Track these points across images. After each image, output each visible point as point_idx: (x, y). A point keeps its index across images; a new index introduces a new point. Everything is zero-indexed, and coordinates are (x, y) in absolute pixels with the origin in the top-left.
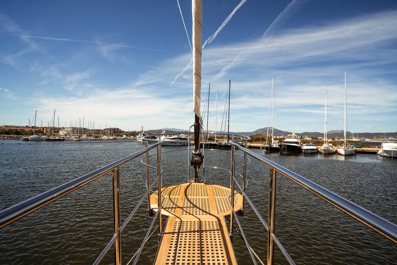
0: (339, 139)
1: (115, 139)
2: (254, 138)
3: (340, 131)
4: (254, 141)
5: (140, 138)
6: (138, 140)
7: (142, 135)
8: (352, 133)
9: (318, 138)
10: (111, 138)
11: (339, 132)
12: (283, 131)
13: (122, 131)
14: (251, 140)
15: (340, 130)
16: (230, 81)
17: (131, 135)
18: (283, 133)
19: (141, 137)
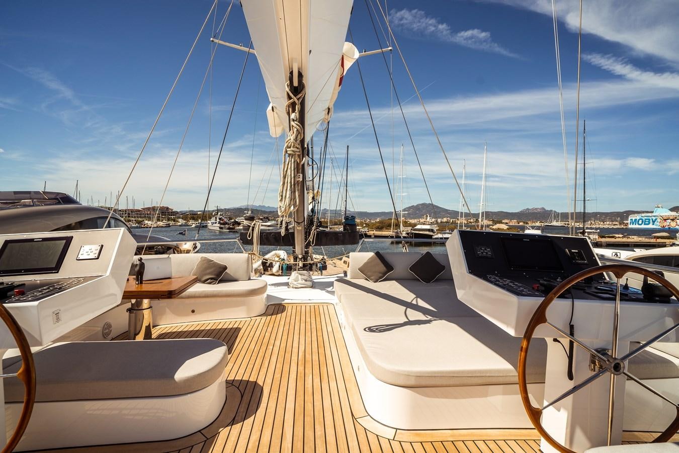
1: (168, 226)
2: (385, 223)
3: (540, 209)
4: (384, 228)
5: (214, 225)
6: (210, 228)
7: (218, 220)
8: (559, 213)
9: (503, 221)
10: (161, 224)
12: (450, 210)
13: (174, 212)
14: (380, 227)
15: (539, 207)
16: (348, 146)
17: (190, 219)
18: (449, 214)
19: (216, 223)
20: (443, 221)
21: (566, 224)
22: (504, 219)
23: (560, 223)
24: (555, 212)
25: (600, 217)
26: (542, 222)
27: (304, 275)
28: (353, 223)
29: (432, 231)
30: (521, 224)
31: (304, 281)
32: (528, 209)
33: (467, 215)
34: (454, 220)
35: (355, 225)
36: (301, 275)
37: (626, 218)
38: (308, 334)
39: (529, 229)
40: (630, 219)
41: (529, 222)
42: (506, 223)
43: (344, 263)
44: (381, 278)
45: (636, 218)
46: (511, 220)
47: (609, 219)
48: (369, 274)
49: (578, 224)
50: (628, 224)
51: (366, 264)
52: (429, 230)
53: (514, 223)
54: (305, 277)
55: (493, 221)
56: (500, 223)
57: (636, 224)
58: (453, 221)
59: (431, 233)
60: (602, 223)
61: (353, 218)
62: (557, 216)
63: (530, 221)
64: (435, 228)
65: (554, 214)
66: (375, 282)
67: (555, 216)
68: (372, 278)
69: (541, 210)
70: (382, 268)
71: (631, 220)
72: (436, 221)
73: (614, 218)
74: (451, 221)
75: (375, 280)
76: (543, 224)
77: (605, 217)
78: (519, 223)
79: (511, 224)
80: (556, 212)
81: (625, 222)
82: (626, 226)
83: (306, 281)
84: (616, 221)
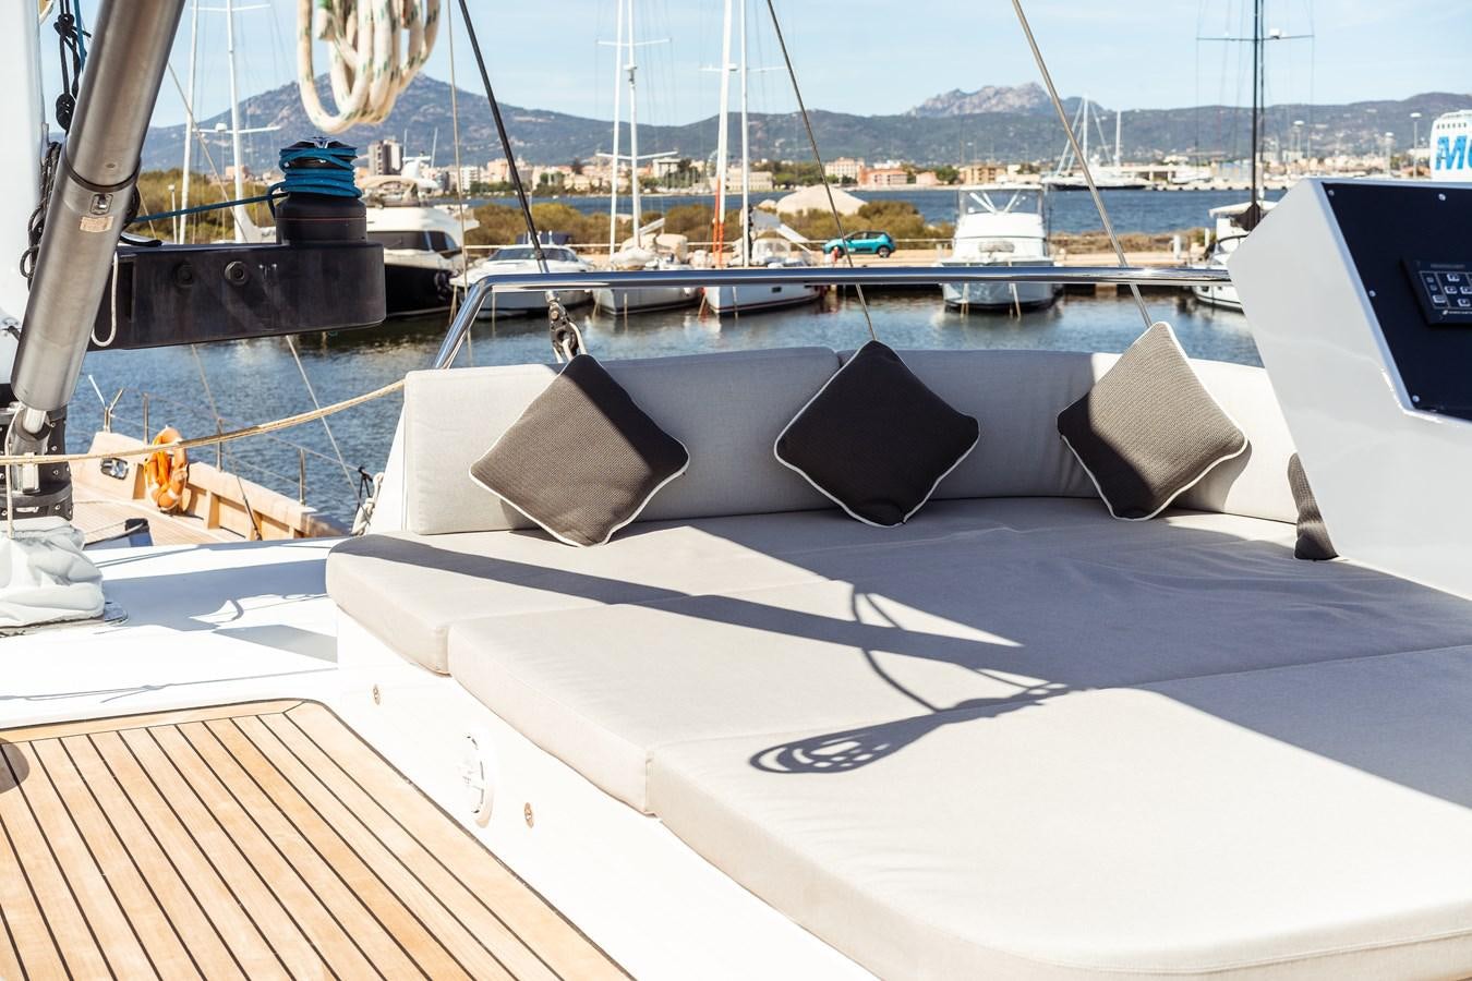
0: (992, 170)
8: (1112, 116)
9: (829, 170)
11: (1013, 101)
15: (1015, 86)
20: (485, 178)
21: (1146, 176)
22: (832, 160)
23: (1117, 169)
24: (1095, 108)
25: (1308, 129)
26: (1032, 170)
27: (48, 544)
28: (337, 189)
29: (438, 241)
30: (926, 181)
31: (48, 585)
32: (958, 95)
33: (653, 138)
34: (551, 171)
35: (351, 203)
36: (28, 541)
37: (1421, 134)
38: (286, 883)
39: (980, 210)
40: (1436, 134)
41: (965, 171)
42: (847, 181)
43: (105, 469)
44: (619, 514)
45: (1461, 132)
46: (871, 159)
47: (1346, 140)
48: (548, 494)
49: (1205, 172)
50: (1427, 163)
51: (522, 440)
52: (418, 240)
53: (885, 177)
54: (57, 559)
55: (777, 168)
56: (811, 183)
57: (1460, 166)
58: (544, 178)
59: (431, 260)
60: (1314, 161)
61: (341, 155)
62: (1104, 128)
63: (968, 160)
64: (456, 224)
65: (1092, 123)
66: (592, 540)
67: (1093, 135)
68: (570, 517)
69: (1025, 102)
70: (626, 460)
71: (1444, 141)
72: (446, 180)
73: (1364, 134)
74: (536, 180)
75: (589, 532)
76: (1034, 178)
77: (1326, 131)
78: (911, 180)
79: (871, 186)
80: (1098, 108)
81: (1417, 154)
82: (1420, 174)
83: (64, 578)
84: (1377, 151)
